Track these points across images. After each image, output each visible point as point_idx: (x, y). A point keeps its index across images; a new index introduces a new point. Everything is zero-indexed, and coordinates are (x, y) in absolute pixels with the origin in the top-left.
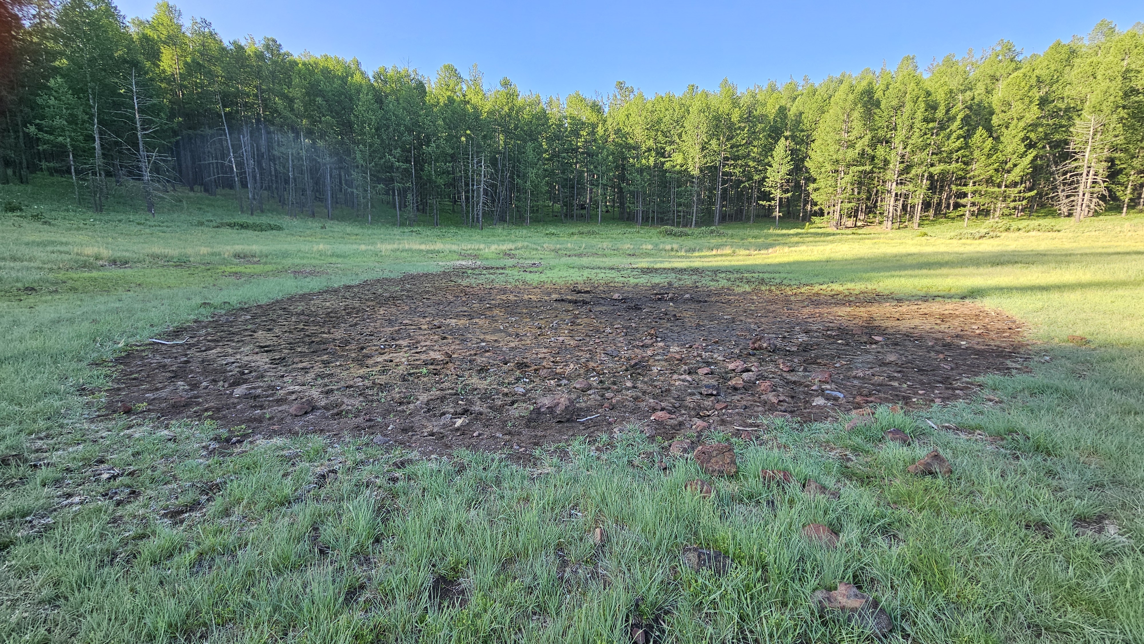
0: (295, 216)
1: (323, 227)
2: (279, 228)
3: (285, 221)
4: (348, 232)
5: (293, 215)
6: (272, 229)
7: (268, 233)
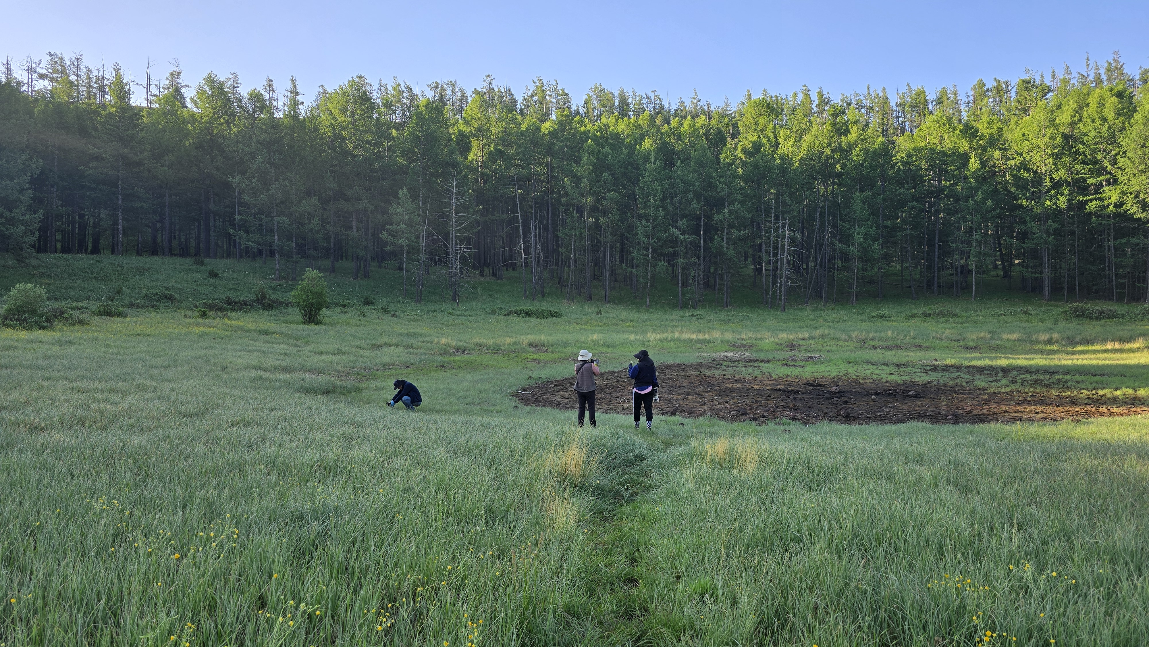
0: (573, 300)
1: (599, 313)
2: (558, 315)
3: (564, 306)
4: (623, 317)
5: (571, 299)
6: (552, 316)
7: (549, 320)
